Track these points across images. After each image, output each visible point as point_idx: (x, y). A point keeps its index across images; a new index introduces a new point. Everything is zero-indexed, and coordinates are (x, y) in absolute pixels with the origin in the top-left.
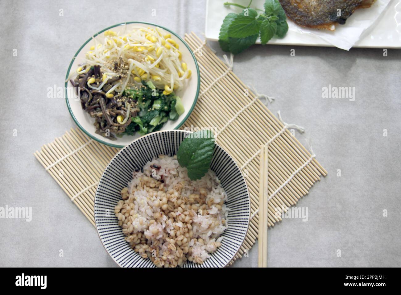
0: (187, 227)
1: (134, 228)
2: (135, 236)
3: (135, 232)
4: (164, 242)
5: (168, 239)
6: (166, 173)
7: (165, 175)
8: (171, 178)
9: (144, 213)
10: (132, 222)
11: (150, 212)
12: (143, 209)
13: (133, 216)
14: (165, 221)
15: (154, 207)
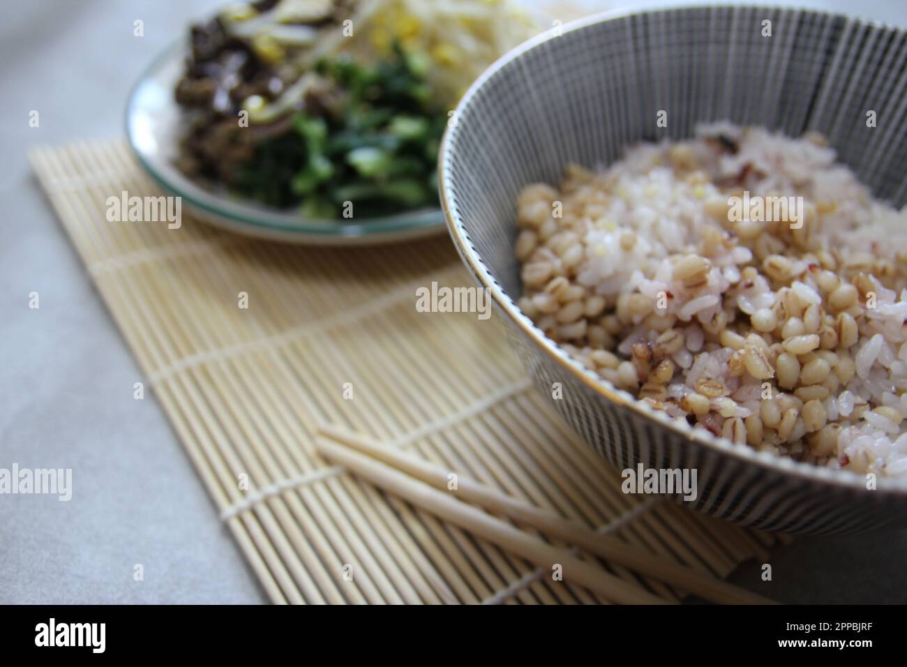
0: (839, 329)
1: (584, 259)
2: (576, 291)
3: (584, 277)
4: (711, 342)
5: (731, 336)
7: (761, 165)
8: (779, 186)
9: (645, 225)
10: (585, 233)
11: (672, 230)
12: (645, 213)
13: (594, 219)
14: (741, 267)
15: (697, 218)
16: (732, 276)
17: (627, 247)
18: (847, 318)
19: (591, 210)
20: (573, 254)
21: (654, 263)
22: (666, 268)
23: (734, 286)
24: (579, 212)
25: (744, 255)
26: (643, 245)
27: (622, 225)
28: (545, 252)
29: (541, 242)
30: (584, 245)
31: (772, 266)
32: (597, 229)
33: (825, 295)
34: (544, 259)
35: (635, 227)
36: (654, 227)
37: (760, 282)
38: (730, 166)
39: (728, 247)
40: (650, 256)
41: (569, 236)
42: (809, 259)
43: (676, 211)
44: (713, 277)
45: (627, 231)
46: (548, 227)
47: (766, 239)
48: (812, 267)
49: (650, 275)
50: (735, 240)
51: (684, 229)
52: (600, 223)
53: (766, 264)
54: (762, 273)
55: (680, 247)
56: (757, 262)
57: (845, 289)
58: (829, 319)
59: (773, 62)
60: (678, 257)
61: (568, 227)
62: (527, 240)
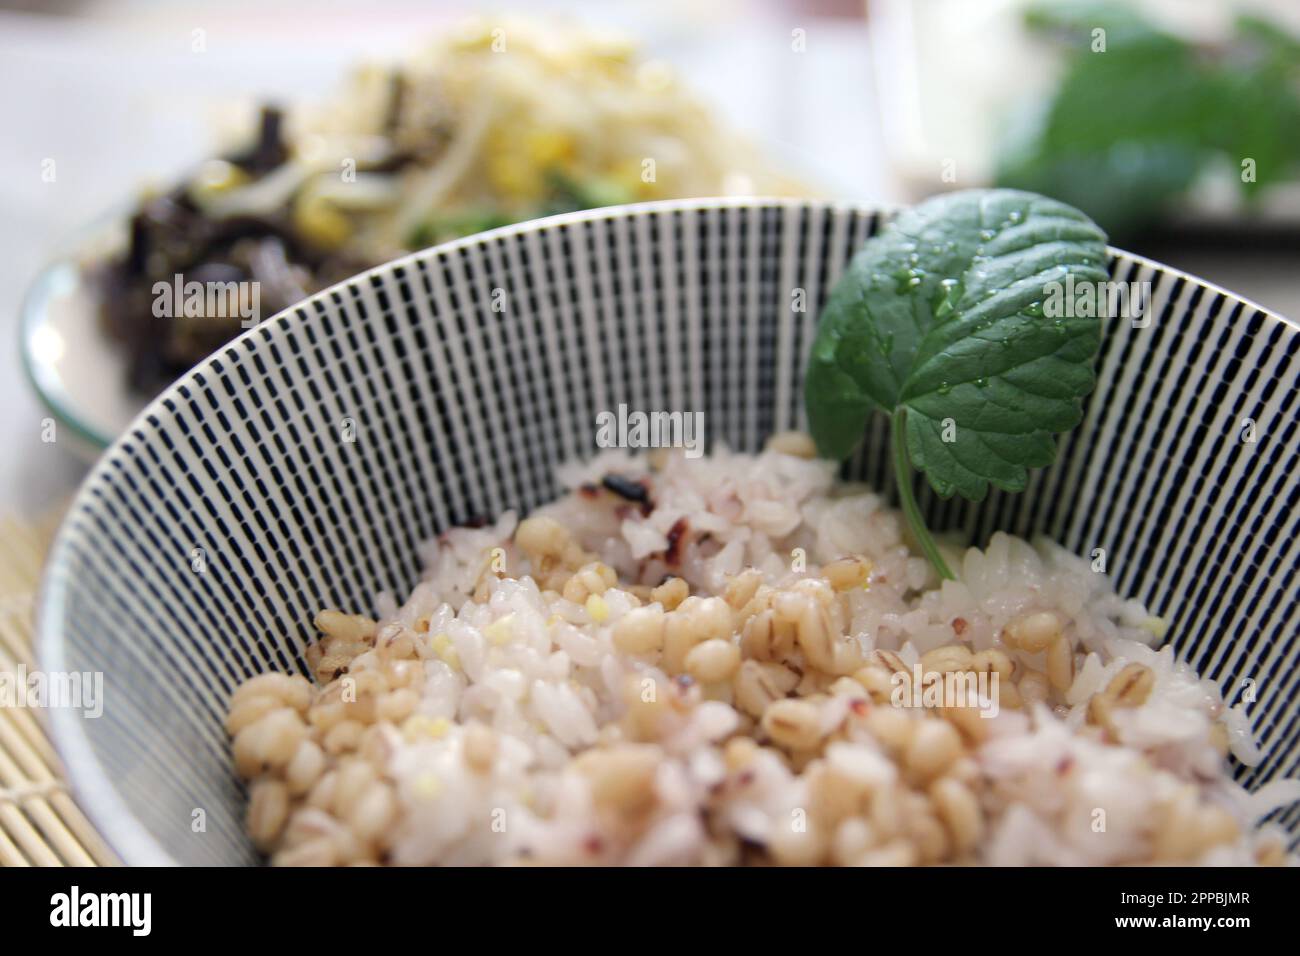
0: (941, 816)
1: (398, 815)
6: (709, 509)
7: (701, 522)
8: (748, 560)
9: (508, 704)
10: (388, 752)
11: (565, 703)
12: (503, 681)
13: (398, 722)
14: (721, 744)
15: (608, 663)
16: (708, 768)
17: (480, 765)
18: (953, 792)
19: (386, 702)
20: (374, 807)
21: (547, 783)
22: (574, 786)
23: (717, 789)
24: (363, 713)
25: (718, 717)
26: (513, 751)
27: (458, 720)
28: (312, 817)
29: (298, 799)
30: (391, 782)
31: (780, 724)
32: (411, 741)
33: (897, 756)
34: (316, 833)
35: (487, 716)
36: (526, 702)
37: (768, 764)
38: (645, 536)
39: (681, 709)
40: (534, 769)
41: (356, 771)
42: (847, 690)
43: (561, 660)
44: (673, 785)
45: (476, 730)
46: (307, 758)
47: (754, 674)
48: (856, 706)
49: (544, 811)
50: (694, 692)
51: (588, 692)
52: (411, 725)
53: (767, 723)
54: (765, 743)
55: (589, 734)
56: (751, 727)
57: (932, 735)
58: (916, 804)
59: (672, 316)
60: (591, 758)
61: (349, 750)
62: (268, 799)
